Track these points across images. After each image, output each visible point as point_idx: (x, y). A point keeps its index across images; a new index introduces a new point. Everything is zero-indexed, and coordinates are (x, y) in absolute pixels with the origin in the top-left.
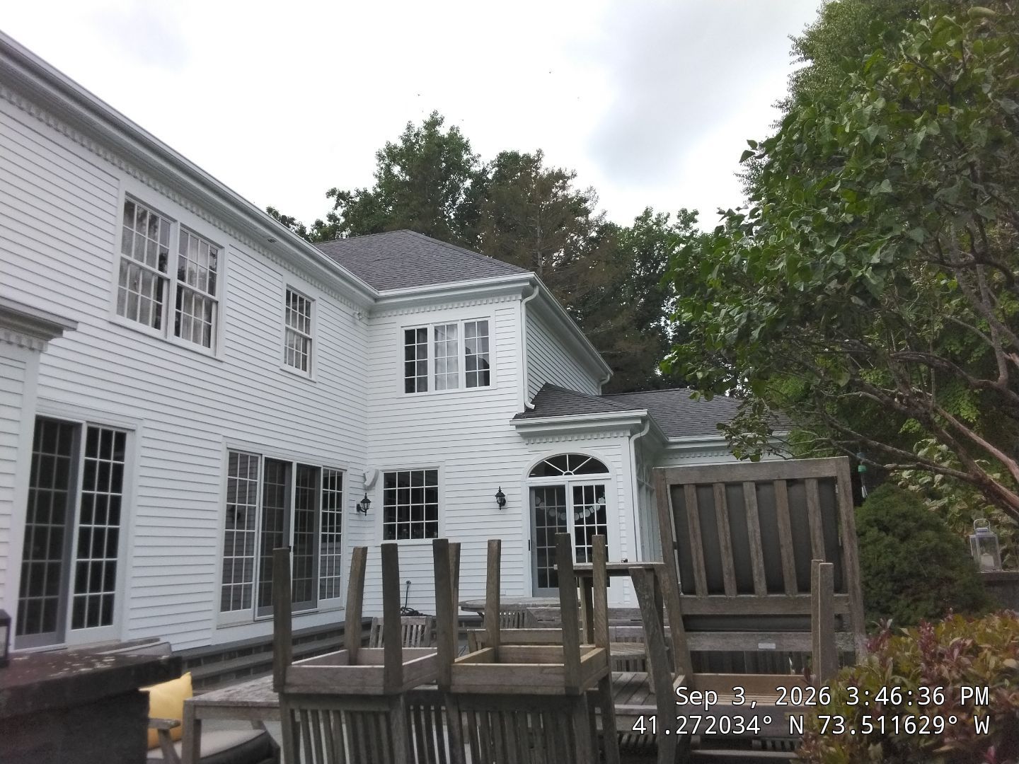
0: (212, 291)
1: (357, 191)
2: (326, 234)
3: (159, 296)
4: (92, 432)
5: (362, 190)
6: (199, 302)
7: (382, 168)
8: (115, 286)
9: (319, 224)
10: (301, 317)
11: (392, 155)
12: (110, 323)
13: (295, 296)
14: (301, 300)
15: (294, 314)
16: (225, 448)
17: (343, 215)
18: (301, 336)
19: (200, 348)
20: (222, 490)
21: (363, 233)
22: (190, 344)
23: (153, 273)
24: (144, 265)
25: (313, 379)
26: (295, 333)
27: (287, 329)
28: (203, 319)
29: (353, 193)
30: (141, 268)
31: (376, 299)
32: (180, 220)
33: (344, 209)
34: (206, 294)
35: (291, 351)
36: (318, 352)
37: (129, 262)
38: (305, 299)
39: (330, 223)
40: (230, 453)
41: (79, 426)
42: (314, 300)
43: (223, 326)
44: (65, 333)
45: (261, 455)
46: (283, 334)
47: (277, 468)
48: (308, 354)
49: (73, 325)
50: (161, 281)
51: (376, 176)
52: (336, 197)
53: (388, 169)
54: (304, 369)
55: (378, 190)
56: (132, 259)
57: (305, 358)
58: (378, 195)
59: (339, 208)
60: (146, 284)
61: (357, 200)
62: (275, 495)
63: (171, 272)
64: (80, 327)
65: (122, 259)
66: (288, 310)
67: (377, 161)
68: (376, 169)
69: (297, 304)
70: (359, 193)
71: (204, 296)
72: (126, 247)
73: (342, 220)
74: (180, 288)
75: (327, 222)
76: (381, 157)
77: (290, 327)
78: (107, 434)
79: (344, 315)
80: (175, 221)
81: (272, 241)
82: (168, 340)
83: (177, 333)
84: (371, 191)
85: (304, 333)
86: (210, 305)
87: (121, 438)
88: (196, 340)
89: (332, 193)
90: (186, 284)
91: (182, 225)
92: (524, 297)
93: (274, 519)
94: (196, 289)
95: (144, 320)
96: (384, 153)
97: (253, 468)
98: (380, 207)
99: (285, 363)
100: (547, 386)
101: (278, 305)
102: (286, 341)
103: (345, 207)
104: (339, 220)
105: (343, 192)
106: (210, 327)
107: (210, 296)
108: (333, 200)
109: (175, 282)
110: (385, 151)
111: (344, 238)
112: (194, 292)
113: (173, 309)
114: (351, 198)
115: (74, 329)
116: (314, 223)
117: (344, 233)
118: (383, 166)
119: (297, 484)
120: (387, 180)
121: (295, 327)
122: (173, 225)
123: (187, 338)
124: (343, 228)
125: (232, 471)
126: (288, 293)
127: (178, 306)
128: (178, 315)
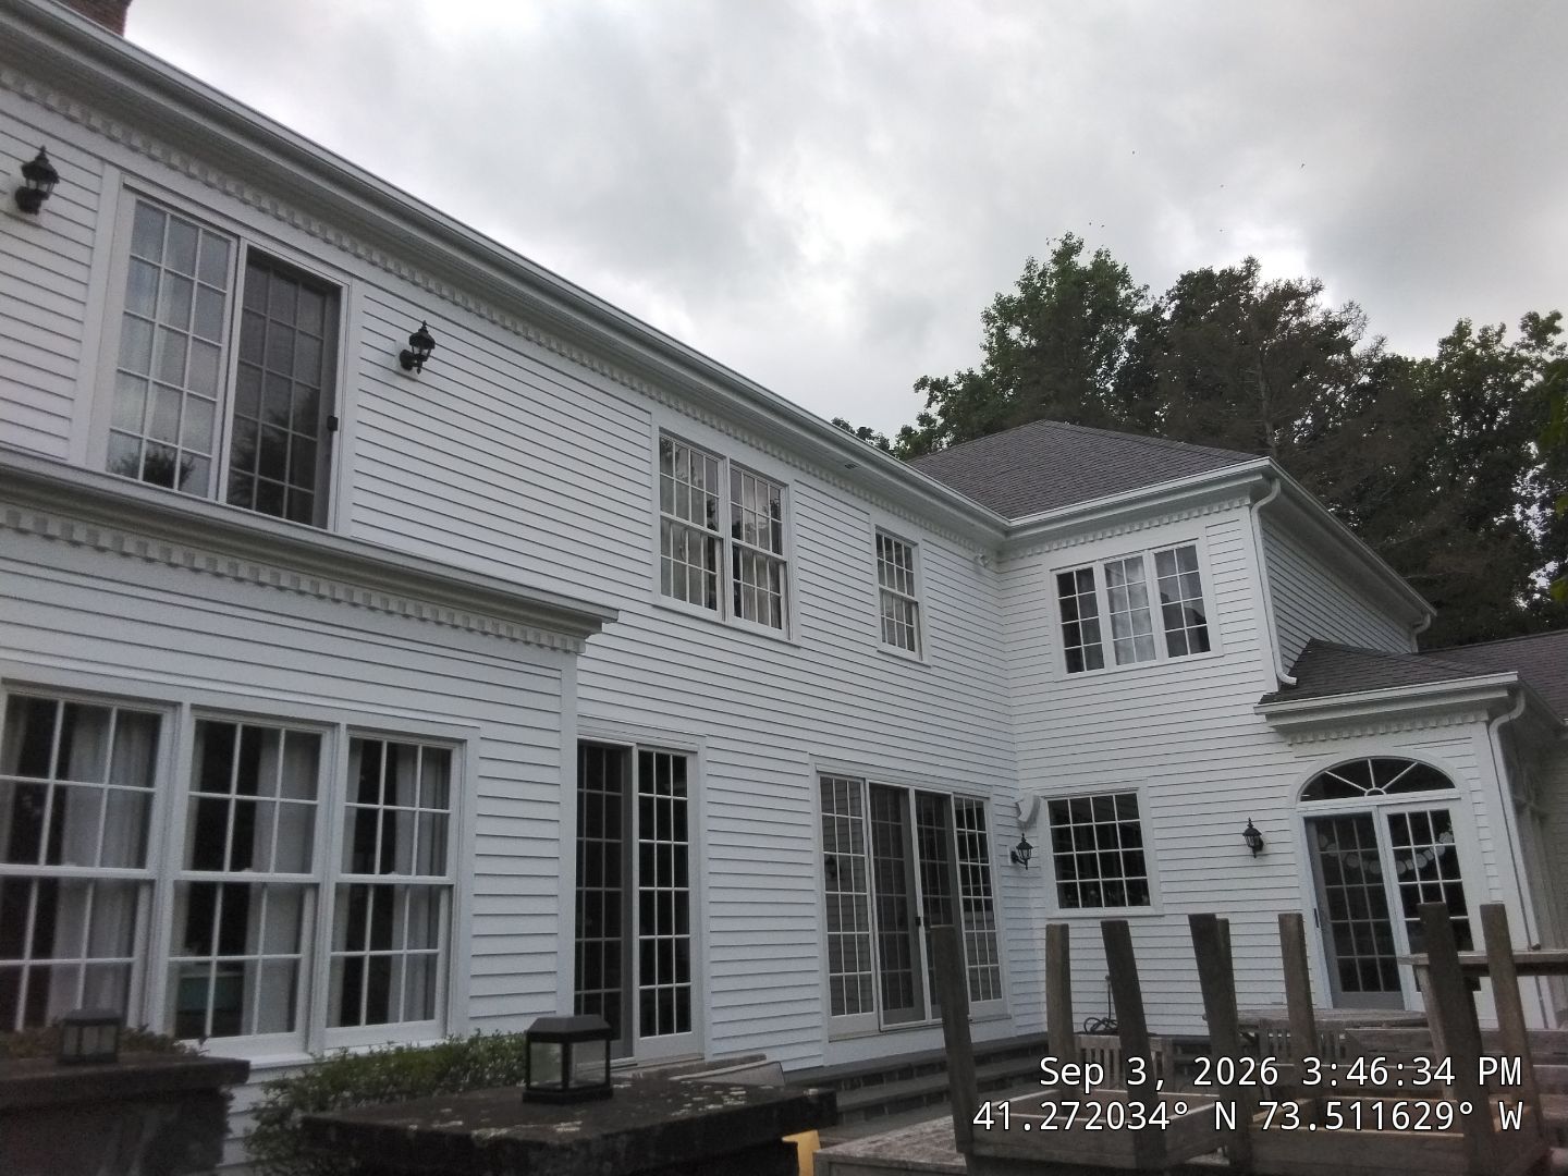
0: (778, 549)
1: (958, 375)
2: (917, 445)
3: (711, 564)
4: (645, 757)
5: (965, 372)
6: (761, 566)
7: (992, 335)
8: (656, 558)
9: (907, 432)
10: (900, 572)
11: (1006, 311)
12: (654, 606)
13: (888, 542)
14: (898, 546)
15: (890, 568)
16: (814, 771)
17: (941, 413)
18: (902, 599)
19: (768, 630)
20: (815, 833)
21: (973, 436)
22: (753, 626)
23: (702, 533)
24: (689, 523)
25: (925, 662)
26: (893, 595)
27: (882, 591)
28: (768, 589)
29: (952, 380)
30: (687, 528)
31: (1008, 532)
32: (729, 455)
33: (941, 404)
34: (770, 553)
35: (890, 624)
36: (929, 621)
37: (671, 522)
38: (903, 544)
39: (923, 428)
40: (822, 778)
41: (629, 749)
42: (916, 544)
43: (796, 597)
44: (605, 627)
45: (864, 779)
46: (877, 600)
47: (888, 798)
48: (915, 626)
49: (612, 615)
50: (711, 541)
51: (985, 347)
52: (927, 388)
53: (1002, 334)
54: (912, 648)
55: (990, 368)
56: (674, 517)
57: (910, 631)
58: (990, 375)
59: (934, 404)
60: (694, 549)
61: (960, 387)
62: (889, 841)
63: (724, 530)
64: (622, 617)
65: (662, 517)
66: (880, 563)
67: (985, 325)
68: (984, 339)
69: (893, 554)
70: (961, 377)
71: (768, 557)
72: (666, 503)
73: (940, 421)
74: (736, 548)
75: (917, 428)
76: (988, 318)
77: (886, 588)
78: (663, 759)
79: (961, 561)
80: (723, 457)
81: (850, 466)
82: (729, 622)
83: (738, 613)
84: (979, 372)
85: (905, 595)
86: (777, 567)
87: (681, 764)
88: (762, 620)
89: (922, 384)
90: (743, 543)
91: (732, 461)
92: (1255, 499)
93: (892, 876)
94: (757, 548)
95: (695, 600)
96: (993, 312)
97: (856, 799)
98: (995, 392)
99: (884, 641)
100: (1313, 643)
101: (867, 558)
102: (882, 609)
103: (941, 401)
104: (935, 421)
105: (938, 380)
106: (779, 599)
107: (775, 555)
108: (925, 394)
109: (730, 540)
110: (994, 308)
111: (945, 446)
112: (754, 552)
113: (730, 579)
114: (951, 386)
115: (615, 621)
116: (899, 432)
117: (944, 440)
118: (994, 331)
119: (919, 822)
120: (1002, 351)
121: (894, 587)
122: (720, 465)
123: (750, 617)
124: (942, 432)
125: (826, 805)
126: (879, 538)
127: (736, 575)
128: (737, 586)
